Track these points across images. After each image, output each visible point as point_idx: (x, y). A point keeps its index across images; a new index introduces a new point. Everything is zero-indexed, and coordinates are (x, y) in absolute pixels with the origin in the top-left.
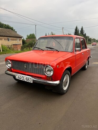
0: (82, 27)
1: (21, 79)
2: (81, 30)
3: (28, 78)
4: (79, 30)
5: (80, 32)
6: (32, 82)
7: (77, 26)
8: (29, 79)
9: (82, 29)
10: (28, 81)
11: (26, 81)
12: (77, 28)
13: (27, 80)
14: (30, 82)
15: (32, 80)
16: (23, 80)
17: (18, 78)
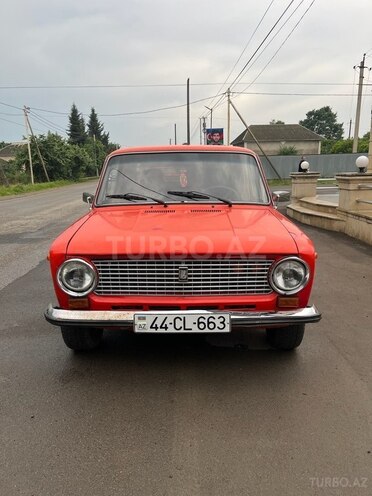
0: (93, 111)
1: (171, 330)
2: (91, 122)
3: (207, 317)
4: (83, 120)
5: (87, 128)
6: (227, 329)
7: (74, 106)
8: (211, 320)
9: (93, 117)
10: (207, 330)
11: (195, 330)
12: (74, 111)
13: (202, 326)
14: (216, 330)
15: (227, 321)
16: (182, 331)
17: (151, 327)
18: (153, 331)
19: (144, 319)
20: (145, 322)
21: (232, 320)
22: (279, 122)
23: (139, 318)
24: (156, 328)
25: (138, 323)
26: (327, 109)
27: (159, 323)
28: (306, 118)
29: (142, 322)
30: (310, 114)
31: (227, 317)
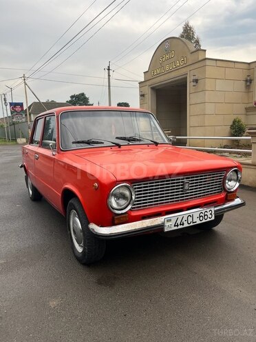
6: (213, 218)
8: (205, 213)
11: (199, 222)
13: (201, 218)
15: (213, 212)
16: (192, 224)
17: (175, 226)
18: (176, 228)
19: (170, 220)
20: (170, 222)
21: (215, 211)
22: (53, 101)
23: (168, 221)
24: (178, 226)
25: (167, 224)
26: (83, 94)
27: (179, 222)
28: (70, 99)
29: (169, 224)
30: (72, 97)
31: (213, 209)
